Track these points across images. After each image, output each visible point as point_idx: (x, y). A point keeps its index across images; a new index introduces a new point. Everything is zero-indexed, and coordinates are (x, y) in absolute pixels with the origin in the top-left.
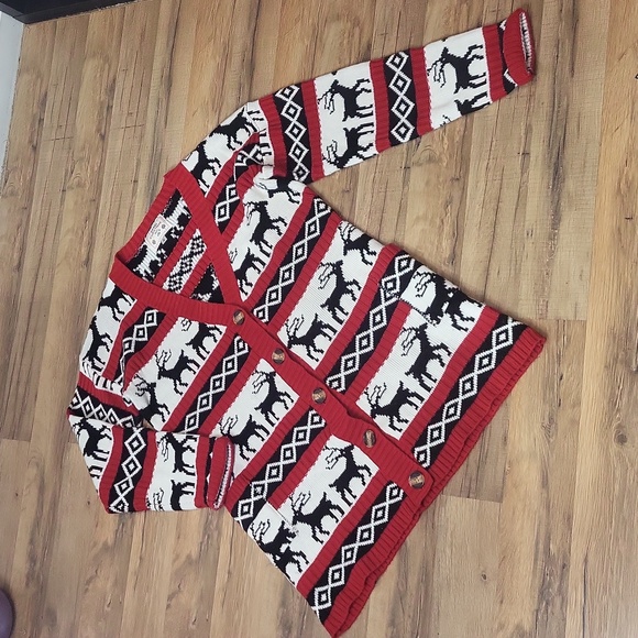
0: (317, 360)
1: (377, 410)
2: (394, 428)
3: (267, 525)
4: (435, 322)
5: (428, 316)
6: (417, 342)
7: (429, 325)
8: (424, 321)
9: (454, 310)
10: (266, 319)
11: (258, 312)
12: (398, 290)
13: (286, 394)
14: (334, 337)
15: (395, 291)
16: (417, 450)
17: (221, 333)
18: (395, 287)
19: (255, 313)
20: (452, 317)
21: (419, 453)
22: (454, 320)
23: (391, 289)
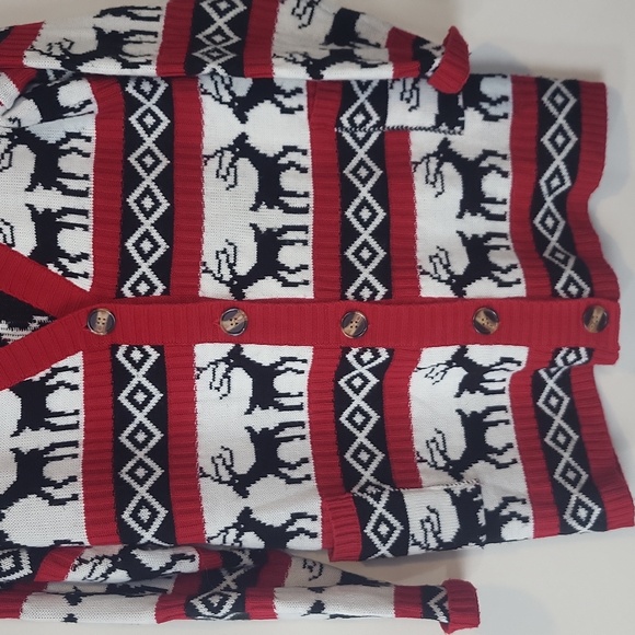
0: (306, 283)
1: (458, 283)
2: (509, 285)
3: (433, 517)
4: (457, 129)
5: (444, 127)
6: (448, 168)
7: (451, 138)
8: (441, 136)
9: (476, 98)
10: (160, 288)
11: (133, 289)
12: (376, 118)
13: (284, 360)
14: (310, 237)
15: (373, 123)
16: (559, 286)
17: (75, 370)
18: (368, 118)
19: (128, 294)
20: (478, 108)
21: (565, 288)
22: (483, 111)
23: (364, 123)
